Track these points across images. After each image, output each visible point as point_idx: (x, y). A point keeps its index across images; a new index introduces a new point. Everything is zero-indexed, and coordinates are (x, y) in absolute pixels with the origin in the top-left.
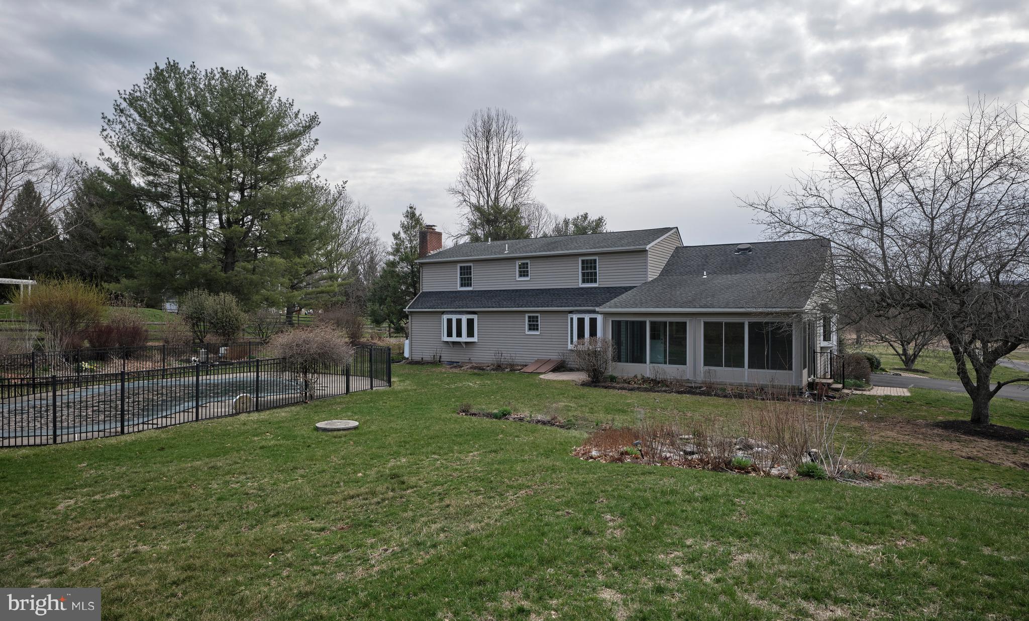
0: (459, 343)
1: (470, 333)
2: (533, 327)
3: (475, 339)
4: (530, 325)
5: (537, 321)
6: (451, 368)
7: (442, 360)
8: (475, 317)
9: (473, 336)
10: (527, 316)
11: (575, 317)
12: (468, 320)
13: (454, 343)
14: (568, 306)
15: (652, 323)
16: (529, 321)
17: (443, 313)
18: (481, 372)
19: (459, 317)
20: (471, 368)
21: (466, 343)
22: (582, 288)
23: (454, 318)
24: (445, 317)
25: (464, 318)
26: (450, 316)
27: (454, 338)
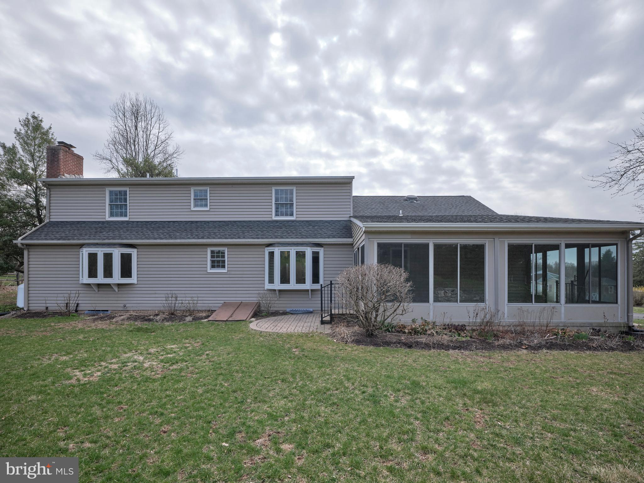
0: (108, 285)
1: (126, 272)
2: (218, 262)
3: (133, 280)
4: (213, 262)
5: (224, 257)
6: (94, 320)
7: (79, 309)
8: (134, 252)
9: (130, 276)
10: (209, 250)
11: (277, 251)
12: (122, 255)
13: (99, 285)
14: (267, 238)
15: (437, 247)
16: (212, 257)
17: (81, 246)
18: (146, 325)
19: (108, 250)
20: (128, 319)
21: (119, 285)
22: (277, 221)
23: (100, 252)
24: (85, 252)
25: (117, 254)
26: (93, 250)
27: (101, 279)
